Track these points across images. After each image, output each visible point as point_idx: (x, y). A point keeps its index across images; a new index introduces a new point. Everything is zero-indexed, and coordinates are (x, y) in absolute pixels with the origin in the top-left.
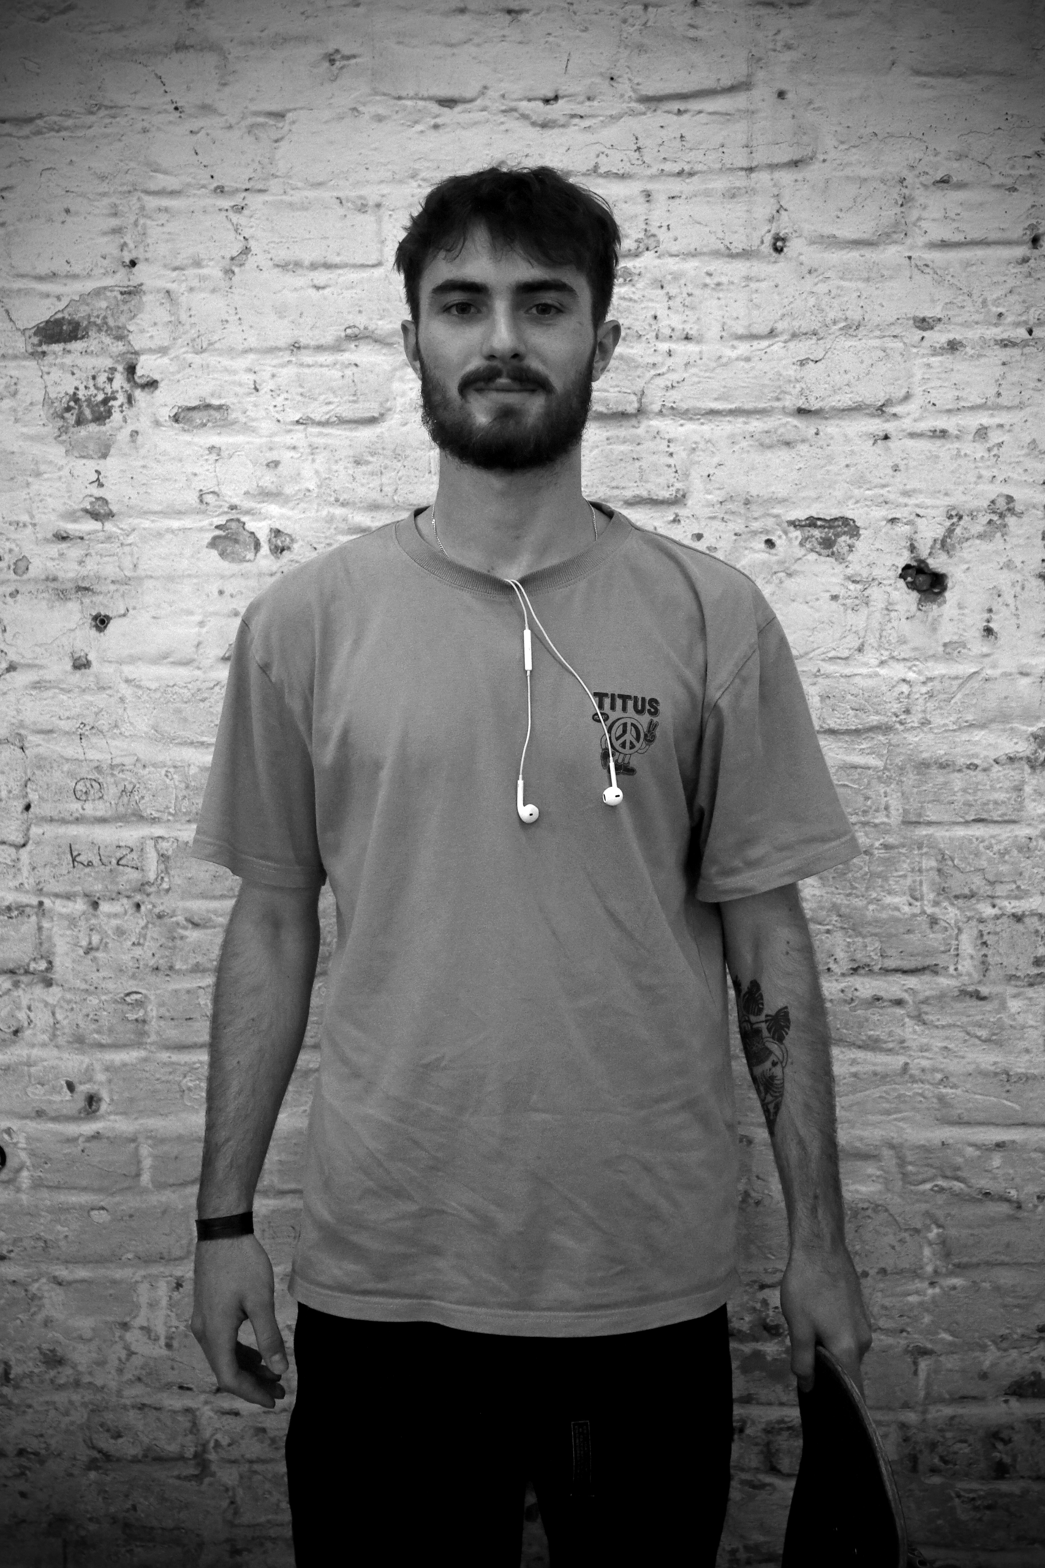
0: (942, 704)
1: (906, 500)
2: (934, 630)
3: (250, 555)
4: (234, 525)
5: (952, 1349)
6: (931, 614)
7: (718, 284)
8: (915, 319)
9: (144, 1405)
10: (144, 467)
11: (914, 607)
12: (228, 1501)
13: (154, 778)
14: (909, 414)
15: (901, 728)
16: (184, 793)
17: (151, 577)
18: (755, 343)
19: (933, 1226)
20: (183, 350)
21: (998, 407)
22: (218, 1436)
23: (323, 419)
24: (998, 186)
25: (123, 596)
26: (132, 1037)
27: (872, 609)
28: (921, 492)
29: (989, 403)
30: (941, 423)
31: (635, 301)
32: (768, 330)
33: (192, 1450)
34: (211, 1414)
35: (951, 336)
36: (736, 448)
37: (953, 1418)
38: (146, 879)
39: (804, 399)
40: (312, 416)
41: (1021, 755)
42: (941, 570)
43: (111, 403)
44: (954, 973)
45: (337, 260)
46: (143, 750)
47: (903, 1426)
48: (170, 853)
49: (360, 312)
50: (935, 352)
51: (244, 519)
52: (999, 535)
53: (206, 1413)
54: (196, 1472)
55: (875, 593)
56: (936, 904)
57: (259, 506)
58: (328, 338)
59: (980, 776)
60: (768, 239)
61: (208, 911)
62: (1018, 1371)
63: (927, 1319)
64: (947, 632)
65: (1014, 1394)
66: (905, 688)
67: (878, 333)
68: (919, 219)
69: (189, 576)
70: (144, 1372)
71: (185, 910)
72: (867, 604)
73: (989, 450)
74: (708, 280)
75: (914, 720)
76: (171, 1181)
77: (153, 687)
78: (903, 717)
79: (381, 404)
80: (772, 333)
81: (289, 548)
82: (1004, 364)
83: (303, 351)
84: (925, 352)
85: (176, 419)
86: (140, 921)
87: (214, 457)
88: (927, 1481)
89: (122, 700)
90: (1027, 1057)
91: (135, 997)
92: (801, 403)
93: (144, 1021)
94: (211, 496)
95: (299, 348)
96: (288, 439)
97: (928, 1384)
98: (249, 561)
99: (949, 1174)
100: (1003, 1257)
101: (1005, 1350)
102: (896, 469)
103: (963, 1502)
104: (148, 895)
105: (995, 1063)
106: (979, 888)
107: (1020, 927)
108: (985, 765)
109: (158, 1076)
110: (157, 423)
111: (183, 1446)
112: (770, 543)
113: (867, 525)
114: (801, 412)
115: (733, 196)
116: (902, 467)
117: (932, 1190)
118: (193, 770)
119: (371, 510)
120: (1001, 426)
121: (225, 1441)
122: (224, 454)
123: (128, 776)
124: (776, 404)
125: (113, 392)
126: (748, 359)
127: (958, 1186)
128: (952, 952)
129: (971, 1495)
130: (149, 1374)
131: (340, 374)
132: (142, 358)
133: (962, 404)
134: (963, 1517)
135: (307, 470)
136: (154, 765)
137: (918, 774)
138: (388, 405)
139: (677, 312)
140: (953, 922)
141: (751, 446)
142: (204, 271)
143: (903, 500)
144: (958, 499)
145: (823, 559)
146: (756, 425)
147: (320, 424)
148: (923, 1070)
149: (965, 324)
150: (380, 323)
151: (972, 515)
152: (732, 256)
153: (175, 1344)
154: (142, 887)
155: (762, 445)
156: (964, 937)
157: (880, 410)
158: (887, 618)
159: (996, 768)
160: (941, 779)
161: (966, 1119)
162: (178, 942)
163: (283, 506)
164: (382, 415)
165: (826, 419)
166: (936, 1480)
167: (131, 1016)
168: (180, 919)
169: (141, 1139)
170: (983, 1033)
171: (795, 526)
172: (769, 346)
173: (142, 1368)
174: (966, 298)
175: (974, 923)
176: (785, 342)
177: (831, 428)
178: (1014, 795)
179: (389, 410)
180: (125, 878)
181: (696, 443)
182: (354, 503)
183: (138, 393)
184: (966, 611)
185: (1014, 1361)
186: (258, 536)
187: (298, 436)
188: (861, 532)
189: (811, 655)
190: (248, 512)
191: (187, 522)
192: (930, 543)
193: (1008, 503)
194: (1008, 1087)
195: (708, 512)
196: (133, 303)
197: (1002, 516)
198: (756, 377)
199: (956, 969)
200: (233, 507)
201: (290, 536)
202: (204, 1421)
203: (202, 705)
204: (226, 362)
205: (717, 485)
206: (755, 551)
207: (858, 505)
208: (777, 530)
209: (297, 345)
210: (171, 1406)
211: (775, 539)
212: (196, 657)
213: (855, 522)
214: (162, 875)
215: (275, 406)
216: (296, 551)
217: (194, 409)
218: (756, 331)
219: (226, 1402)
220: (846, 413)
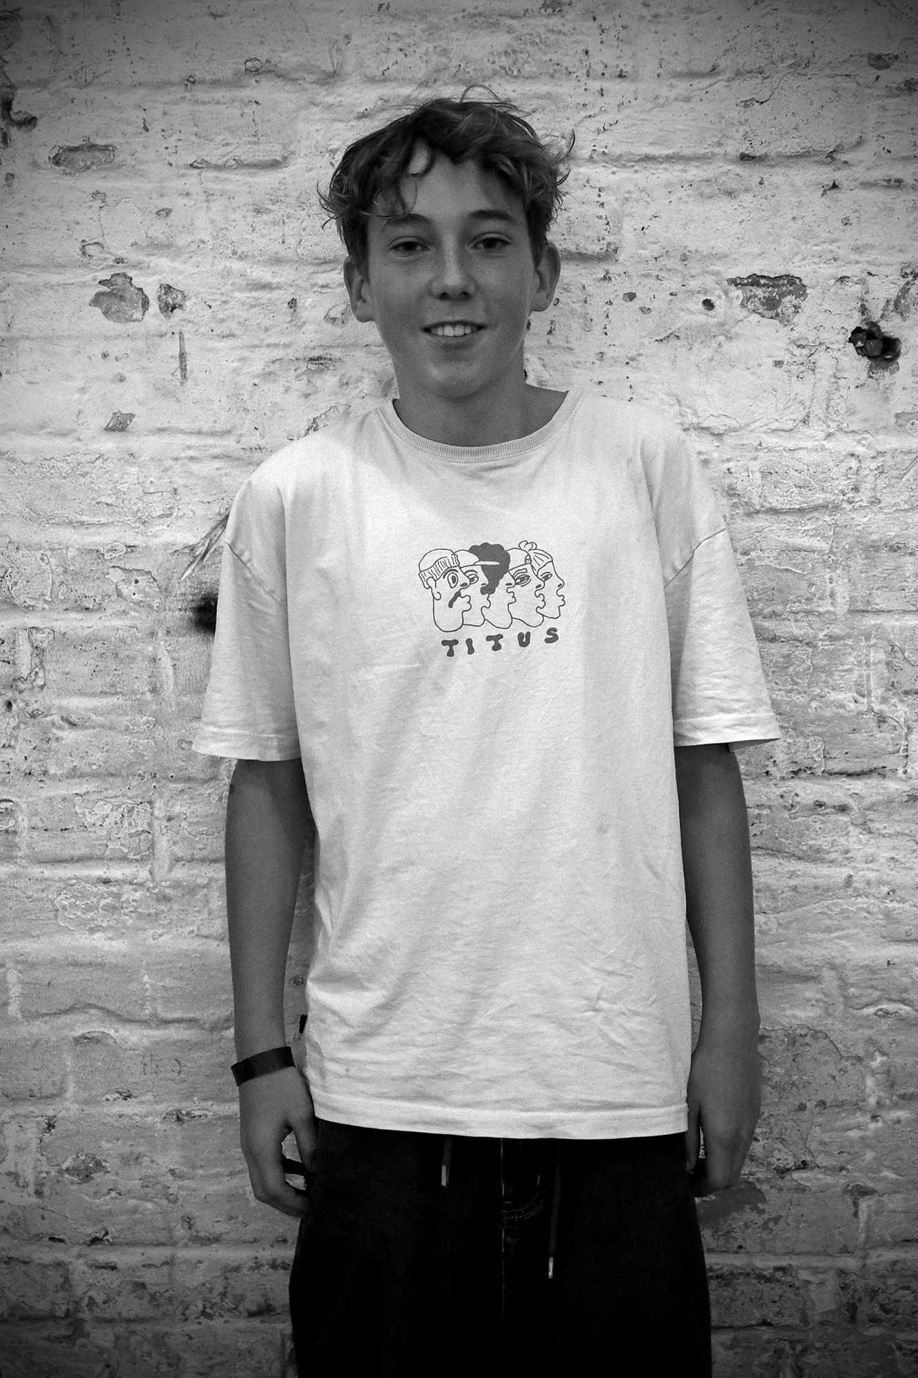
0: (893, 481)
1: (857, 257)
2: (886, 399)
3: (137, 315)
4: (119, 280)
5: (895, 1188)
6: (882, 383)
7: (656, 16)
8: (870, 56)
9: (10, 1258)
10: (20, 214)
11: (864, 375)
12: (103, 1364)
13: (29, 561)
14: (861, 162)
15: (850, 507)
16: (61, 578)
17: (27, 338)
18: (695, 82)
19: (877, 1054)
20: (65, 83)
22: (93, 1293)
23: (220, 162)
26: (1, 850)
27: (818, 376)
28: (872, 247)
30: (897, 172)
31: (565, 34)
32: (710, 67)
33: (64, 1308)
34: (85, 1268)
35: (908, 76)
36: (673, 198)
37: (895, 1263)
38: (18, 675)
39: (748, 144)
40: (208, 159)
42: (893, 334)
44: (903, 776)
46: (17, 531)
47: (842, 1272)
48: (45, 645)
49: (262, 43)
50: (891, 92)
51: (130, 274)
53: (79, 1267)
54: (68, 1333)
55: (821, 358)
56: (884, 700)
57: (146, 259)
58: (226, 72)
61: (87, 710)
63: (869, 1155)
64: (900, 402)
66: (853, 463)
67: (829, 72)
69: (70, 337)
70: (11, 1223)
71: (60, 708)
72: (813, 370)
74: (644, 12)
75: (863, 497)
76: (44, 1011)
77: (28, 459)
78: (850, 495)
79: (284, 147)
80: (714, 71)
81: (181, 306)
83: (199, 87)
84: (879, 92)
85: (57, 161)
86: (11, 720)
87: (98, 203)
88: (866, 1333)
91: (4, 805)
92: (745, 148)
93: (15, 833)
94: (94, 247)
95: (194, 82)
96: (180, 184)
97: (869, 1228)
98: (136, 320)
99: (894, 996)
102: (846, 222)
103: (904, 1354)
104: (21, 692)
109: (30, 893)
110: (35, 165)
111: (53, 1303)
112: (708, 304)
113: (814, 284)
114: (745, 158)
116: (853, 220)
117: (876, 1014)
118: (71, 553)
119: (272, 265)
121: (100, 1298)
122: (109, 200)
124: (717, 150)
127: (905, 1009)
128: (901, 753)
130: (17, 1224)
131: (240, 112)
132: (19, 92)
135: (202, 221)
136: (29, 548)
137: (867, 558)
138: (292, 148)
139: (611, 46)
140: (902, 719)
141: (689, 196)
143: (852, 257)
144: (913, 256)
145: (765, 320)
146: (695, 172)
147: (217, 168)
148: (868, 883)
150: (284, 55)
153: (46, 1190)
154: (14, 683)
155: (701, 195)
156: (914, 737)
157: (831, 157)
158: (836, 386)
160: (891, 564)
161: (913, 936)
162: (53, 745)
163: (173, 260)
164: (285, 158)
165: (772, 166)
166: (876, 1331)
168: (56, 718)
169: (10, 964)
171: (736, 285)
172: (711, 85)
173: (9, 1218)
176: (729, 80)
177: (777, 176)
179: (293, 153)
181: (629, 192)
182: (254, 256)
183: (14, 132)
186: (146, 292)
187: (193, 181)
188: (808, 291)
189: (752, 427)
190: (135, 266)
191: (68, 277)
192: (882, 305)
195: (641, 269)
196: (9, 29)
198: (695, 120)
199: (905, 772)
200: (119, 261)
201: (181, 292)
202: (75, 1277)
203: (82, 480)
204: (112, 97)
205: (652, 239)
206: (692, 313)
207: (804, 263)
208: (715, 289)
209: (191, 79)
210: (41, 1259)
211: (713, 299)
212: (75, 426)
213: (801, 280)
214: (37, 670)
215: (167, 148)
216: (188, 310)
217: (76, 149)
218: (695, 69)
219: (102, 1256)
220: (794, 160)
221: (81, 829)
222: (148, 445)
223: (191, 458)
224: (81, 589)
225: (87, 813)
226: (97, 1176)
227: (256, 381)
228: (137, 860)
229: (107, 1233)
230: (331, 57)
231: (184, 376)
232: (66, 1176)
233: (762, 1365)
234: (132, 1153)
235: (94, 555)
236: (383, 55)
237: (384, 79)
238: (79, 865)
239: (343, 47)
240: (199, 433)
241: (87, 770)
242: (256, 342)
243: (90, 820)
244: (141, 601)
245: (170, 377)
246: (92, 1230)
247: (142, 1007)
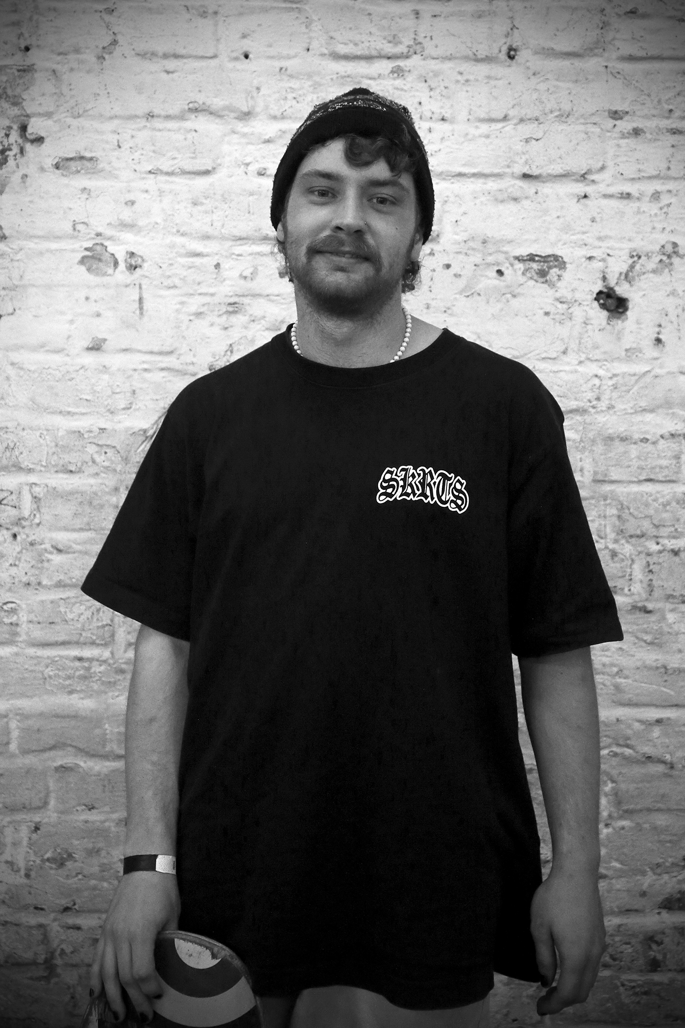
0: (623, 394)
1: (600, 244)
2: (619, 339)
3: (110, 271)
4: (98, 248)
5: (620, 874)
6: (616, 327)
7: (467, 81)
8: (610, 112)
9: (6, 922)
10: (31, 202)
11: (604, 322)
12: (69, 996)
13: (31, 438)
14: (603, 181)
15: (592, 411)
16: (54, 450)
17: (34, 286)
18: (493, 125)
20: (64, 115)
21: (668, 178)
22: (64, 946)
23: (170, 170)
24: (670, 17)
25: (11, 299)
26: (7, 636)
27: (574, 322)
28: (611, 238)
29: (662, 174)
30: (627, 188)
31: (406, 91)
32: (502, 116)
33: (43, 957)
34: (59, 929)
35: (635, 125)
36: (478, 201)
37: (620, 926)
38: (22, 515)
39: (528, 167)
40: (161, 168)
41: (680, 432)
42: (625, 295)
43: (8, 153)
44: (628, 593)
45: (183, 52)
46: (23, 417)
48: (41, 496)
49: (200, 91)
50: (623, 136)
51: (106, 243)
52: (667, 270)
53: (55, 927)
54: (45, 974)
55: (577, 311)
56: (616, 541)
57: (118, 234)
58: (175, 110)
59: (649, 447)
60: (505, 49)
61: (69, 540)
62: (668, 890)
64: (628, 341)
65: (665, 907)
66: (597, 382)
67: (582, 121)
68: (614, 39)
69: (63, 285)
70: (7, 896)
71: (51, 539)
72: (570, 319)
73: (661, 209)
74: (459, 78)
75: (603, 405)
76: (34, 748)
77: (33, 368)
78: (594, 403)
79: (214, 161)
80: (505, 118)
81: (140, 266)
82: (673, 146)
83: (155, 119)
84: (616, 135)
85: (57, 166)
86: (16, 548)
87: (85, 196)
89: (8, 378)
90: (679, 656)
91: (10, 605)
92: (526, 170)
93: (17, 625)
94: (82, 225)
95: (153, 116)
96: (142, 185)
98: (110, 275)
99: (621, 742)
100: (659, 805)
101: (660, 875)
102: (593, 220)
103: (626, 989)
104: (23, 527)
105: (657, 660)
106: (647, 530)
107: (677, 559)
108: (654, 439)
109: (26, 667)
110: (42, 169)
111: (36, 954)
112: (500, 273)
113: (571, 261)
114: (526, 176)
115: (480, 17)
116: (598, 219)
117: (608, 754)
118: (61, 433)
119: (204, 240)
120: (670, 191)
121: (69, 950)
122: (92, 194)
123: (11, 436)
124: (507, 170)
125: (9, 145)
126: (487, 137)
127: (628, 752)
128: (627, 577)
129: (633, 984)
130: (12, 898)
131: (184, 137)
132: (33, 120)
133: (643, 174)
134: (627, 1001)
135: (156, 208)
136: (31, 428)
137: (605, 445)
138: (219, 161)
139: (436, 100)
140: (628, 555)
141: (488, 200)
142: (81, 57)
143: (597, 243)
144: (639, 244)
145: (539, 285)
146: (492, 185)
147: (167, 174)
148: (604, 665)
149: (646, 117)
150: (215, 100)
151: (648, 256)
152: (477, 60)
153: (33, 874)
154: (19, 521)
155: (496, 200)
156: (635, 566)
157: (583, 177)
158: (585, 329)
159: (662, 442)
160: (621, 449)
161: (635, 701)
162: (46, 564)
163: (136, 235)
164: (214, 169)
165: (544, 182)
166: (607, 973)
167: (6, 620)
168: (48, 546)
169: (11, 716)
170: (648, 638)
171: (519, 260)
172: (503, 127)
173: (6, 893)
174: (646, 97)
175: (643, 556)
176: (516, 125)
177: (547, 189)
178: (674, 462)
179: (220, 165)
180: (6, 514)
181: (447, 197)
182: (191, 234)
183: (28, 147)
184: (642, 326)
185: (666, 883)
186: (117, 256)
187: (151, 183)
188: (567, 266)
189: (529, 355)
190: (109, 239)
191: (63, 245)
192: (617, 275)
193: (673, 248)
194: (666, 678)
195: (455, 248)
196: (27, 77)
197: (669, 257)
198: (493, 150)
199: (630, 590)
200: (98, 235)
201: (141, 257)
202: (52, 935)
203: (70, 383)
204: (96, 124)
205: (462, 229)
206: (489, 278)
207: (564, 246)
208: (505, 263)
209: (151, 114)
210: (28, 922)
211: (503, 269)
212: (66, 347)
213: (562, 258)
214: (35, 512)
215: (133, 160)
216: (146, 269)
217: (71, 159)
218: (493, 116)
219: (71, 920)
220: (558, 178)
221: (63, 623)
222: (116, 361)
223: (146, 370)
224: (67, 458)
225: (68, 612)
226: (69, 864)
227: (191, 318)
228: (102, 645)
229: (75, 904)
230: (247, 101)
231: (141, 314)
232: (47, 864)
233: (528, 996)
234: (94, 848)
235: (77, 434)
236: (282, 102)
237: (283, 117)
238: (62, 647)
239: (255, 94)
240: (152, 353)
241: (69, 582)
242: (191, 292)
243: (70, 616)
244: (109, 467)
245: (133, 314)
246: (64, 902)
247: (104, 746)
